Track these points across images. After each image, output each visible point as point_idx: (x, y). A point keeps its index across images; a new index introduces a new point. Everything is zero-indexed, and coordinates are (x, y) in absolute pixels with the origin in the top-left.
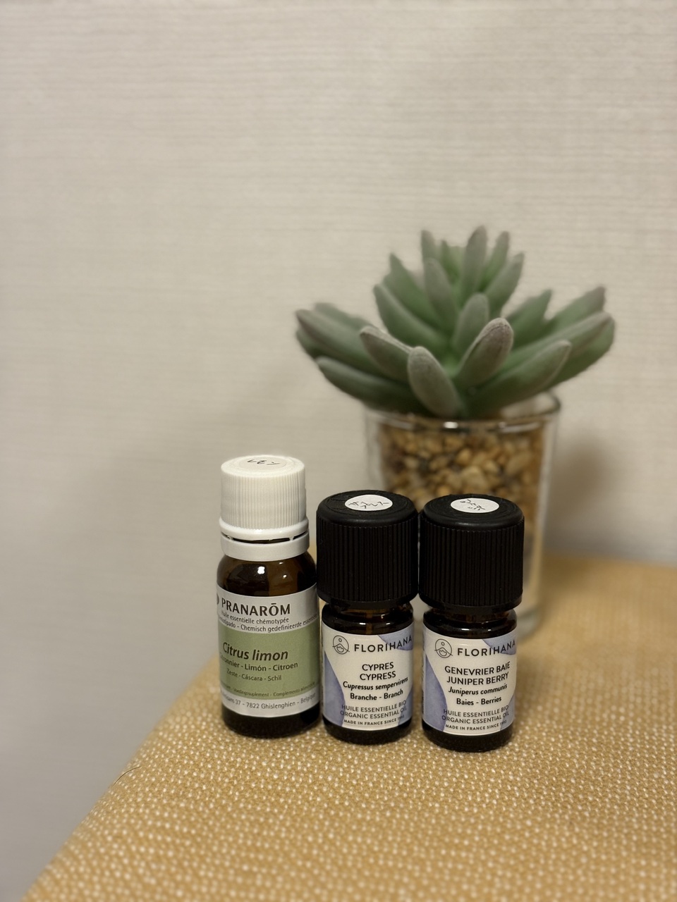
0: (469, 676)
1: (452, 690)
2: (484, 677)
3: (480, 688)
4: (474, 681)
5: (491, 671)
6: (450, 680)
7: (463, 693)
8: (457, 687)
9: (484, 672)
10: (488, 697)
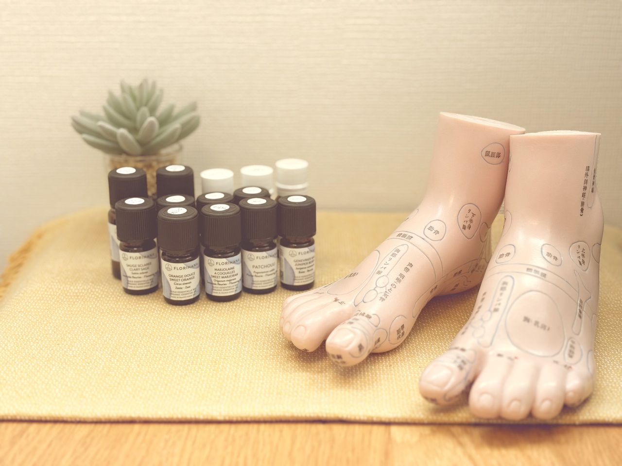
0: (303, 262)
1: (297, 269)
2: (308, 262)
3: (307, 266)
4: (304, 264)
5: (310, 259)
6: (296, 265)
7: (301, 269)
8: (299, 267)
9: (308, 260)
10: (309, 269)
